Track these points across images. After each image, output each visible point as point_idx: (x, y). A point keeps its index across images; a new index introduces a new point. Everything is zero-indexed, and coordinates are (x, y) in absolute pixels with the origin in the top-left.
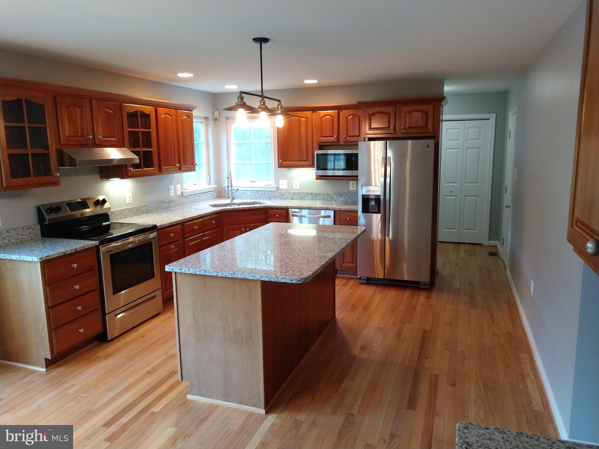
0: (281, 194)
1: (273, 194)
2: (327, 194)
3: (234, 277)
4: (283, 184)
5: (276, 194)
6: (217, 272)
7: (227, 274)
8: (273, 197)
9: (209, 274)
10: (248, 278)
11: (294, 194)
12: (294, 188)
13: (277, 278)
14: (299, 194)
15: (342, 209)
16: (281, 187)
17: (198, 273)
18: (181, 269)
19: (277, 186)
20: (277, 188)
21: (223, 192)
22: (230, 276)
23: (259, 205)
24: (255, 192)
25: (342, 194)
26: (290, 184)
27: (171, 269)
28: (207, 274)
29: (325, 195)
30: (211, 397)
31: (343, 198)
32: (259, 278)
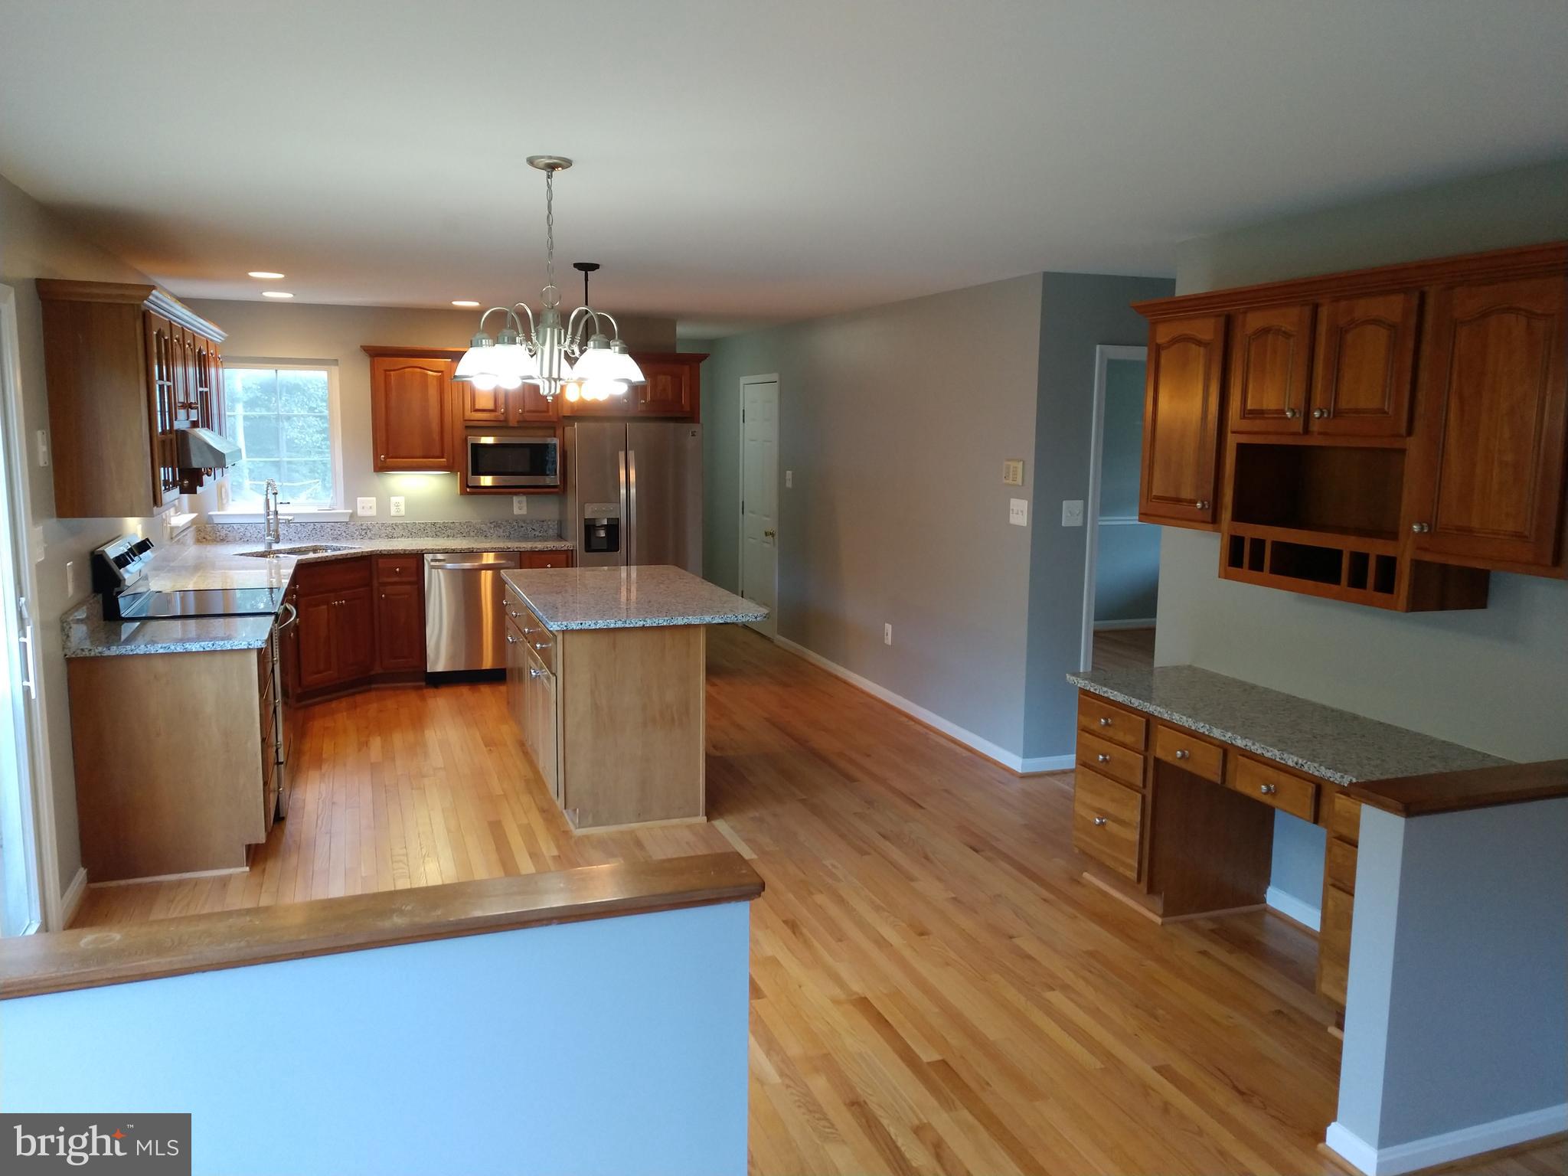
0: (364, 527)
1: (344, 528)
2: (468, 524)
3: (672, 624)
4: (367, 506)
5: (352, 529)
6: (645, 621)
7: (660, 622)
8: (344, 534)
9: (631, 626)
10: (693, 623)
11: (394, 526)
12: (393, 512)
13: (736, 617)
14: (405, 526)
15: (536, 548)
16: (360, 512)
17: (612, 626)
18: (581, 624)
19: (351, 511)
20: (353, 516)
21: (209, 529)
22: (665, 624)
23: (329, 553)
24: (298, 524)
25: (499, 522)
26: (383, 506)
27: (563, 626)
28: (627, 626)
29: (465, 527)
30: (616, 823)
31: (501, 531)
32: (710, 620)
